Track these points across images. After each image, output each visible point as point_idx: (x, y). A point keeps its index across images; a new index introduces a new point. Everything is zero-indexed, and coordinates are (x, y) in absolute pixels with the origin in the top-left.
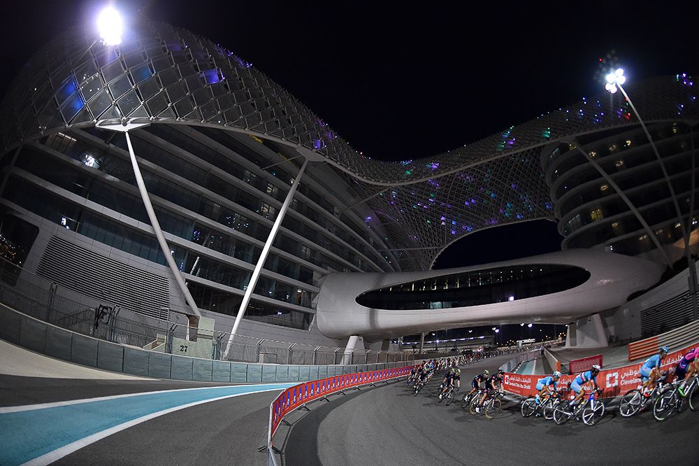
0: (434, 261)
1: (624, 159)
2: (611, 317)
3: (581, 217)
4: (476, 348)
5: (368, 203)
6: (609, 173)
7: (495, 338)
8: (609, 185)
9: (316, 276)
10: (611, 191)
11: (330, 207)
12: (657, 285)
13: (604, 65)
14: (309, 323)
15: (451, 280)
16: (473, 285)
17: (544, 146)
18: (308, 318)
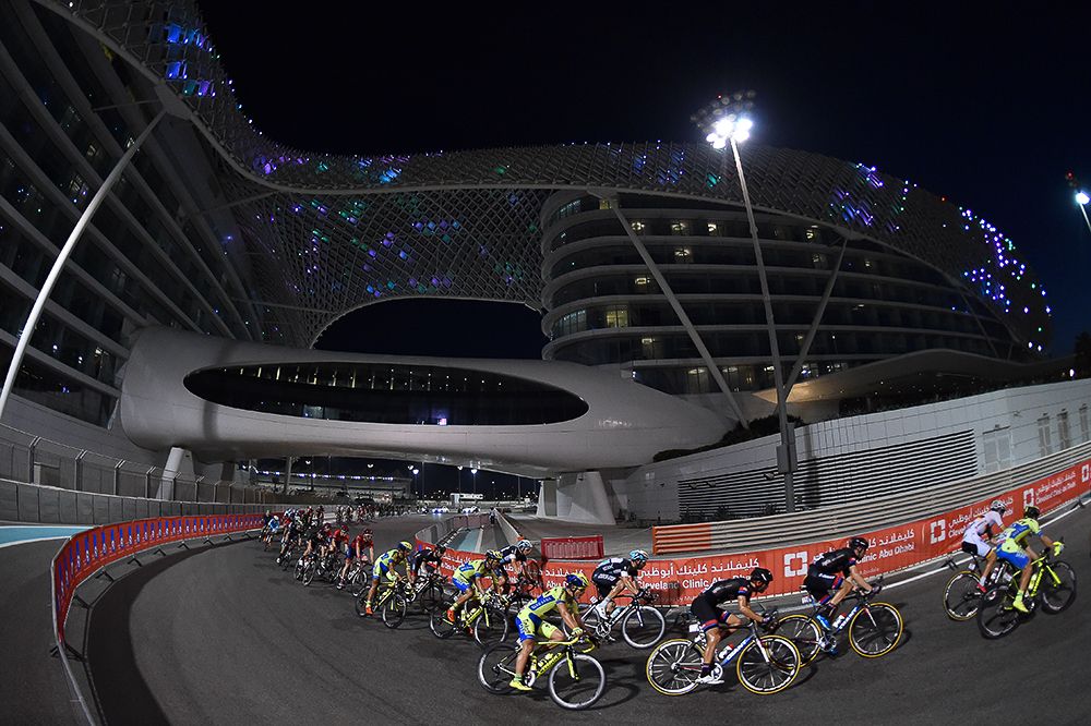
0: (320, 334)
1: (693, 248)
2: (622, 481)
3: (588, 316)
4: (380, 497)
5: (235, 212)
6: (657, 260)
7: (413, 482)
8: (654, 280)
9: (126, 326)
10: (654, 288)
11: (172, 204)
12: (715, 447)
13: (722, 106)
14: (109, 414)
15: (344, 371)
16: (380, 387)
17: (555, 191)
18: (107, 404)
